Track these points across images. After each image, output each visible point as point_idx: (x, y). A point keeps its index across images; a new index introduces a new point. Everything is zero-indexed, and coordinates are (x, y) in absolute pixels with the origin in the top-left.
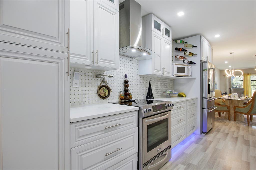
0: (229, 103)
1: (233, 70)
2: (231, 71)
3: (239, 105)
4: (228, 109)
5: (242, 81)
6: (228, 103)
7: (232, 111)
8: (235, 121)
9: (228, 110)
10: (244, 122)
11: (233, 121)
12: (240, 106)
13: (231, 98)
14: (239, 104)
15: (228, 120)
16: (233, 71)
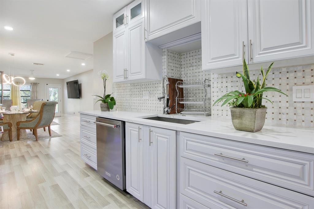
0: (9, 118)
1: (13, 76)
2: (10, 78)
3: (21, 120)
4: (9, 126)
5: (10, 90)
6: (7, 119)
7: (14, 129)
8: (18, 139)
9: (9, 128)
10: (28, 138)
11: (15, 140)
12: (23, 120)
13: (12, 112)
14: (22, 118)
15: (9, 142)
16: (13, 78)
